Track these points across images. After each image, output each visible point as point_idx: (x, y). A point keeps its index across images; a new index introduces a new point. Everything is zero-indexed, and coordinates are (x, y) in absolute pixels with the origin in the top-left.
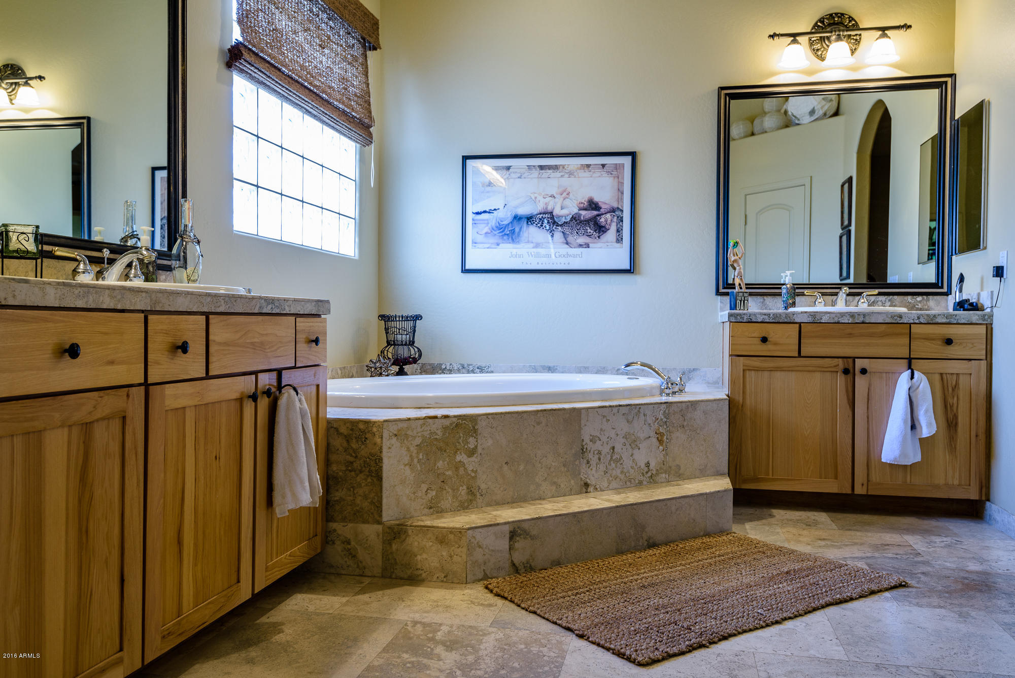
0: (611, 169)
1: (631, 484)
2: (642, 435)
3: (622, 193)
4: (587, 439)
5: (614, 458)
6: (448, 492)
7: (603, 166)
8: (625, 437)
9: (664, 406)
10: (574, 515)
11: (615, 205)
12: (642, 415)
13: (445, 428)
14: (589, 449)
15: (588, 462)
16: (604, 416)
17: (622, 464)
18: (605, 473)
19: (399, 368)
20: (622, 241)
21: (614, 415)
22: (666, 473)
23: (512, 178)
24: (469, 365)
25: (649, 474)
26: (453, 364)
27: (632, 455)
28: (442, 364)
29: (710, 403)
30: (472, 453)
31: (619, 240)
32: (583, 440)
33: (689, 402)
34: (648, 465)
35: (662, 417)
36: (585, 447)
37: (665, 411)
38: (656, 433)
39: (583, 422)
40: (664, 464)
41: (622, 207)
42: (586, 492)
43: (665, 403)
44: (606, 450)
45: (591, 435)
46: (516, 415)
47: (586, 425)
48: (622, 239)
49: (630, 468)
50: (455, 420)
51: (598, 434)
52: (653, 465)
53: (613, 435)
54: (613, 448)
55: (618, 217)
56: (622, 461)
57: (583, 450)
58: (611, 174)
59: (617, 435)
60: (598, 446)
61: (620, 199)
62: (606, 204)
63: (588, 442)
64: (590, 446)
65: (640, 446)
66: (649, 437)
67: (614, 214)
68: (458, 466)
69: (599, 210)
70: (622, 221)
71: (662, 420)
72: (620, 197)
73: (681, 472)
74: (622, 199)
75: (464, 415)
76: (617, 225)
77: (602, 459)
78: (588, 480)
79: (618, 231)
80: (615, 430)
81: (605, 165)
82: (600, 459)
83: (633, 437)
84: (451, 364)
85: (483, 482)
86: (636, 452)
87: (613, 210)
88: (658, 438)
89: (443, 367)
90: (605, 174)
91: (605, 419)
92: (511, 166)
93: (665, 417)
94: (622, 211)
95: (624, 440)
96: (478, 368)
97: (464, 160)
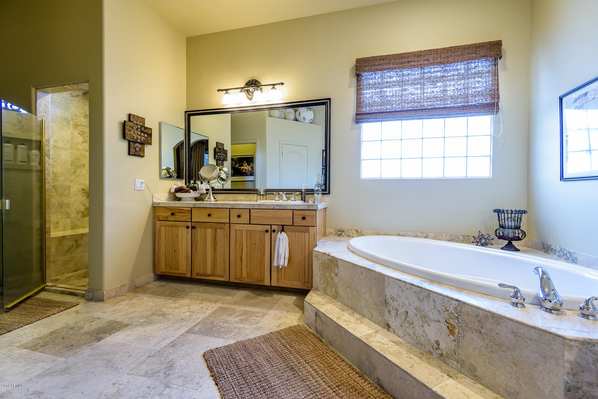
1: (422, 348)
2: (432, 316)
4: (388, 297)
5: (407, 319)
6: (329, 288)
8: (416, 309)
9: (456, 302)
10: (338, 325)
12: (431, 300)
13: (328, 260)
14: (390, 303)
15: (389, 312)
16: (400, 287)
17: (413, 327)
18: (401, 326)
19: (508, 242)
21: (407, 289)
22: (458, 363)
23: (588, 101)
24: (564, 249)
25: (439, 352)
26: (556, 246)
27: (422, 326)
28: (551, 245)
29: (525, 328)
30: (336, 275)
32: (386, 295)
33: (489, 312)
34: (438, 343)
35: (453, 312)
36: (387, 300)
37: (456, 308)
38: (446, 321)
39: (386, 284)
40: (455, 353)
42: (388, 330)
43: (457, 300)
44: (401, 310)
45: (391, 295)
46: (353, 265)
47: (387, 287)
49: (421, 335)
50: (331, 257)
51: (396, 296)
52: (443, 346)
53: (406, 302)
54: (407, 313)
56: (413, 326)
57: (386, 302)
59: (410, 305)
60: (395, 304)
63: (389, 299)
64: (390, 301)
65: (430, 323)
66: (439, 321)
68: (332, 278)
71: (452, 313)
73: (477, 373)
75: (334, 257)
77: (398, 315)
78: (389, 323)
80: (408, 300)
82: (397, 314)
83: (423, 313)
84: (555, 247)
85: (341, 290)
86: (425, 325)
88: (448, 327)
89: (552, 247)
91: (400, 289)
92: (588, 92)
93: (457, 313)
95: (415, 311)
96: (569, 253)
97: (561, 99)
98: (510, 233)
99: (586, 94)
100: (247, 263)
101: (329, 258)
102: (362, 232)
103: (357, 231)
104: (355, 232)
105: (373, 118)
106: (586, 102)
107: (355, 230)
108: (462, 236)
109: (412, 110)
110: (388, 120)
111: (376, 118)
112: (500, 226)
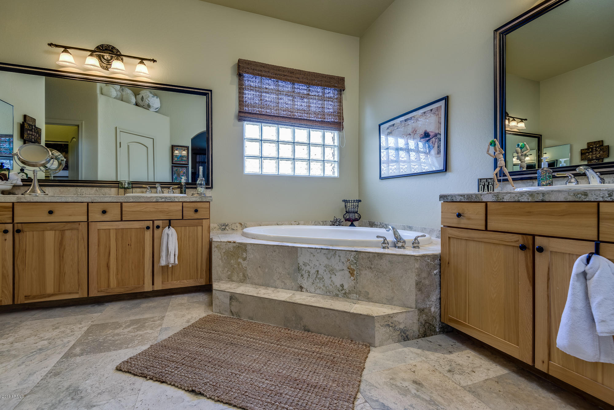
0: (435, 111)
1: (330, 294)
2: (338, 268)
3: (441, 124)
4: (301, 264)
5: (318, 277)
6: (235, 274)
7: (431, 110)
8: (326, 266)
9: (355, 253)
11: (437, 132)
12: (337, 256)
13: (234, 247)
14: (302, 269)
15: (302, 276)
16: (311, 253)
17: (323, 281)
18: (313, 284)
19: (351, 223)
20: (440, 153)
21: (318, 253)
22: (357, 294)
25: (343, 292)
27: (330, 278)
29: (396, 257)
30: (245, 259)
31: (439, 153)
32: (299, 263)
33: (376, 253)
34: (342, 286)
35: (353, 260)
36: (300, 267)
37: (355, 256)
38: (348, 268)
39: (299, 254)
40: (355, 288)
41: (440, 132)
42: (301, 291)
43: (355, 251)
44: (313, 271)
45: (303, 262)
46: (264, 246)
47: (300, 256)
48: (440, 151)
49: (329, 285)
50: (238, 244)
51: (308, 262)
52: (346, 287)
53: (317, 264)
54: (318, 271)
55: (438, 139)
56: (323, 280)
57: (299, 269)
58: (435, 114)
59: (320, 265)
60: (308, 268)
61: (439, 128)
62: (432, 132)
63: (302, 265)
64: (303, 267)
65: (336, 273)
66: (343, 270)
67: (436, 137)
68: (239, 264)
69: (429, 137)
70: (440, 141)
71: (352, 261)
72: (439, 126)
73: (369, 296)
74: (440, 127)
75: (241, 243)
76: (438, 144)
77: (310, 276)
78: (302, 285)
79: (438, 147)
80: (319, 262)
81: (432, 109)
82: (309, 275)
83: (331, 268)
85: (250, 272)
86: (333, 276)
87: (436, 135)
88: (349, 272)
89: (375, 223)
90: (432, 115)
91: (312, 255)
93: (355, 260)
94: (440, 134)
95: (325, 268)
97: (380, 126)
98: (352, 216)
99: (394, 125)
100: (117, 269)
101: (235, 245)
102: (245, 225)
103: (241, 224)
104: (238, 225)
105: (255, 118)
106: (394, 130)
107: (239, 223)
108: (322, 222)
109: (287, 117)
110: (268, 122)
111: (257, 119)
112: (346, 211)
